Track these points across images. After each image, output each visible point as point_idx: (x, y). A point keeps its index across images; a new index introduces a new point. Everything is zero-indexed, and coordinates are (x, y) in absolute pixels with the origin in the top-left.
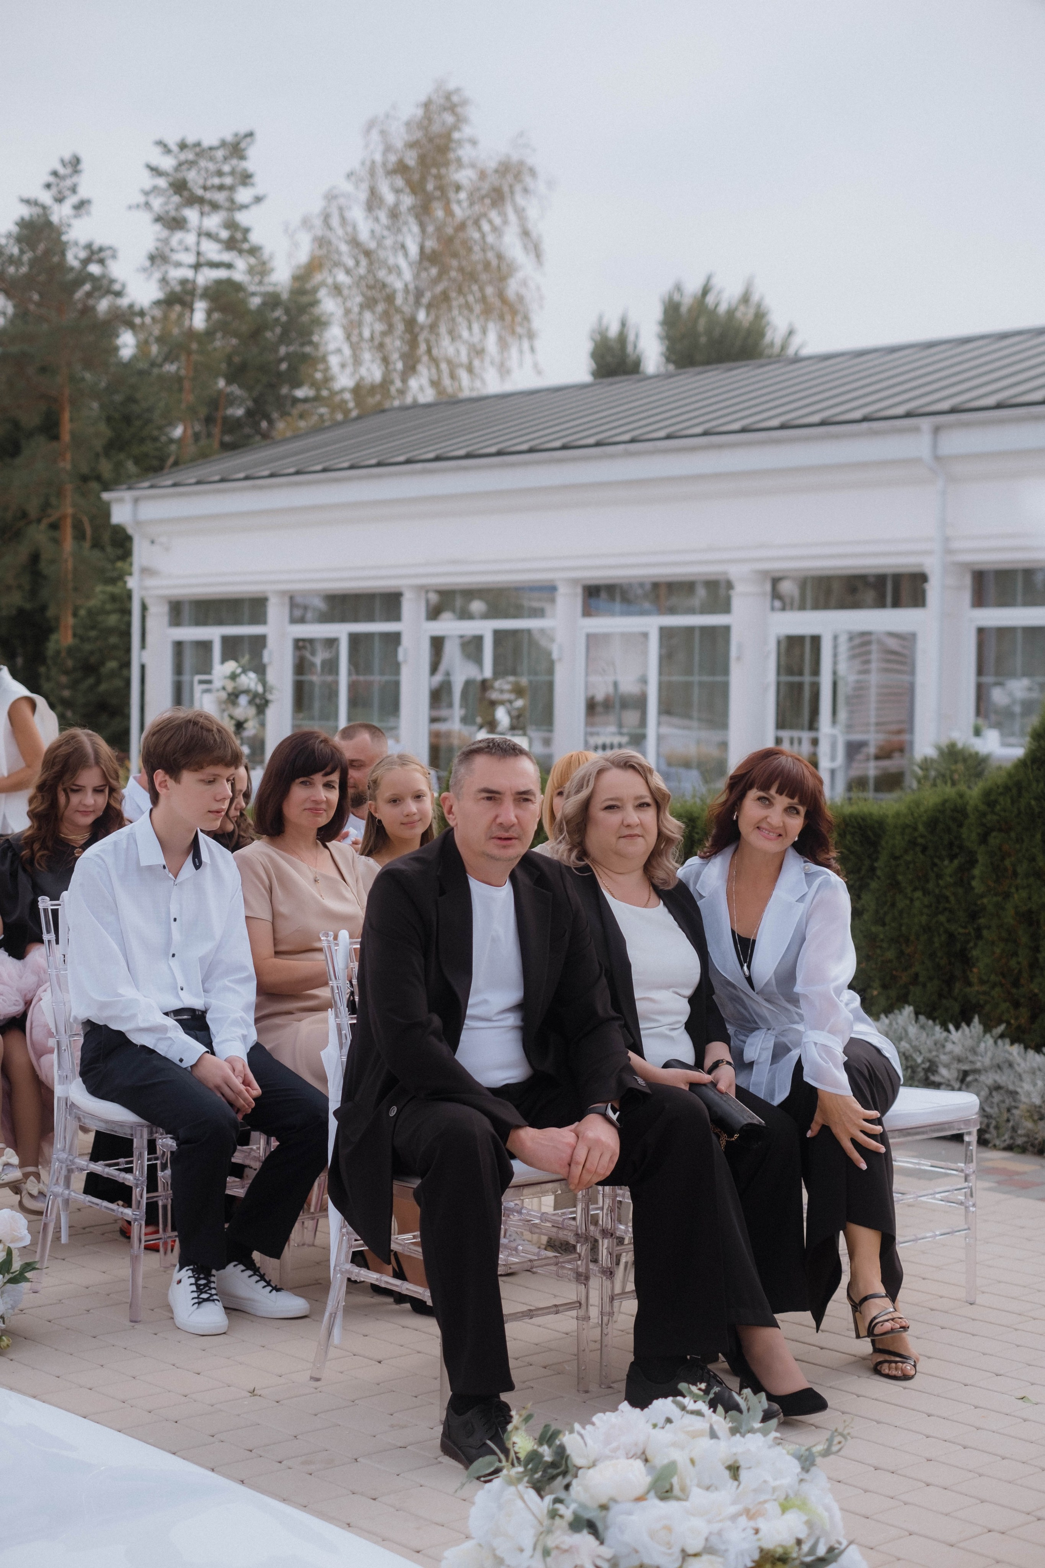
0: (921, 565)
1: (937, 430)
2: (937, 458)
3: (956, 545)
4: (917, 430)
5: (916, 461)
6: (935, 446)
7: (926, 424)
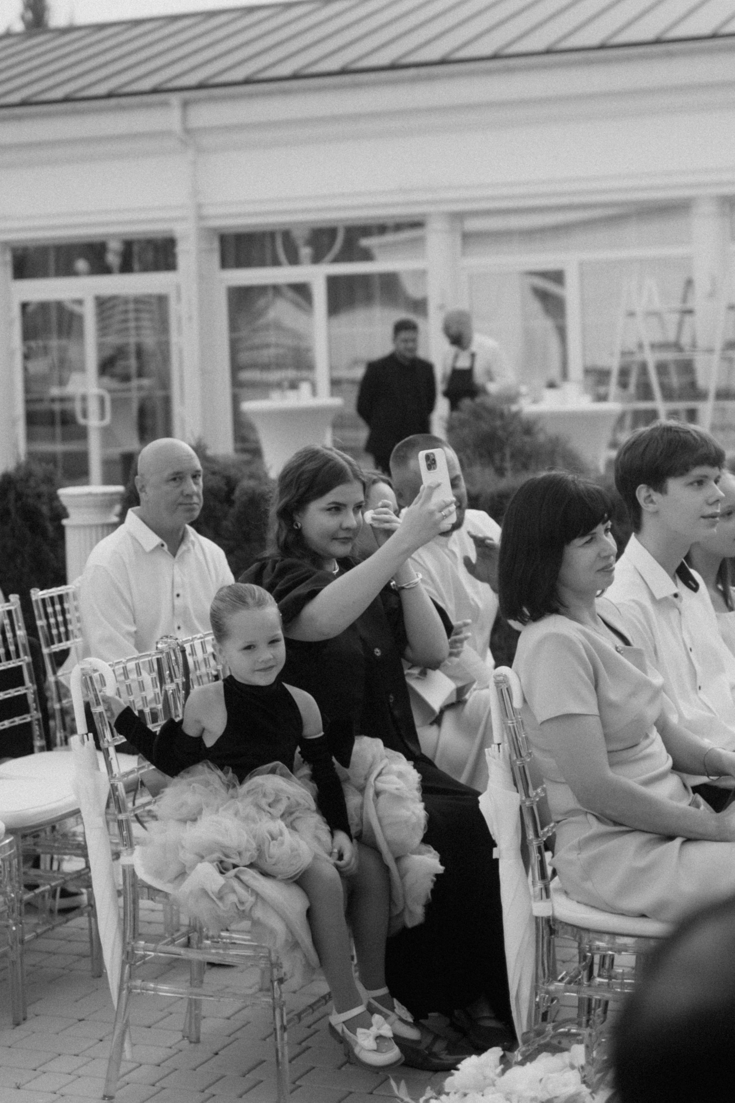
0: (171, 231)
1: (185, 104)
2: (187, 131)
3: (205, 212)
4: (165, 104)
5: (166, 134)
6: (184, 118)
7: (175, 99)
